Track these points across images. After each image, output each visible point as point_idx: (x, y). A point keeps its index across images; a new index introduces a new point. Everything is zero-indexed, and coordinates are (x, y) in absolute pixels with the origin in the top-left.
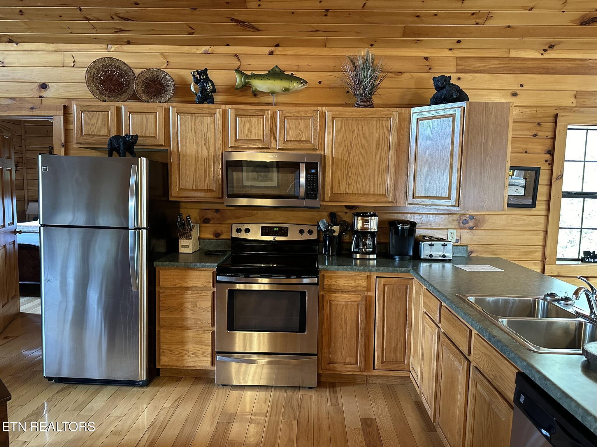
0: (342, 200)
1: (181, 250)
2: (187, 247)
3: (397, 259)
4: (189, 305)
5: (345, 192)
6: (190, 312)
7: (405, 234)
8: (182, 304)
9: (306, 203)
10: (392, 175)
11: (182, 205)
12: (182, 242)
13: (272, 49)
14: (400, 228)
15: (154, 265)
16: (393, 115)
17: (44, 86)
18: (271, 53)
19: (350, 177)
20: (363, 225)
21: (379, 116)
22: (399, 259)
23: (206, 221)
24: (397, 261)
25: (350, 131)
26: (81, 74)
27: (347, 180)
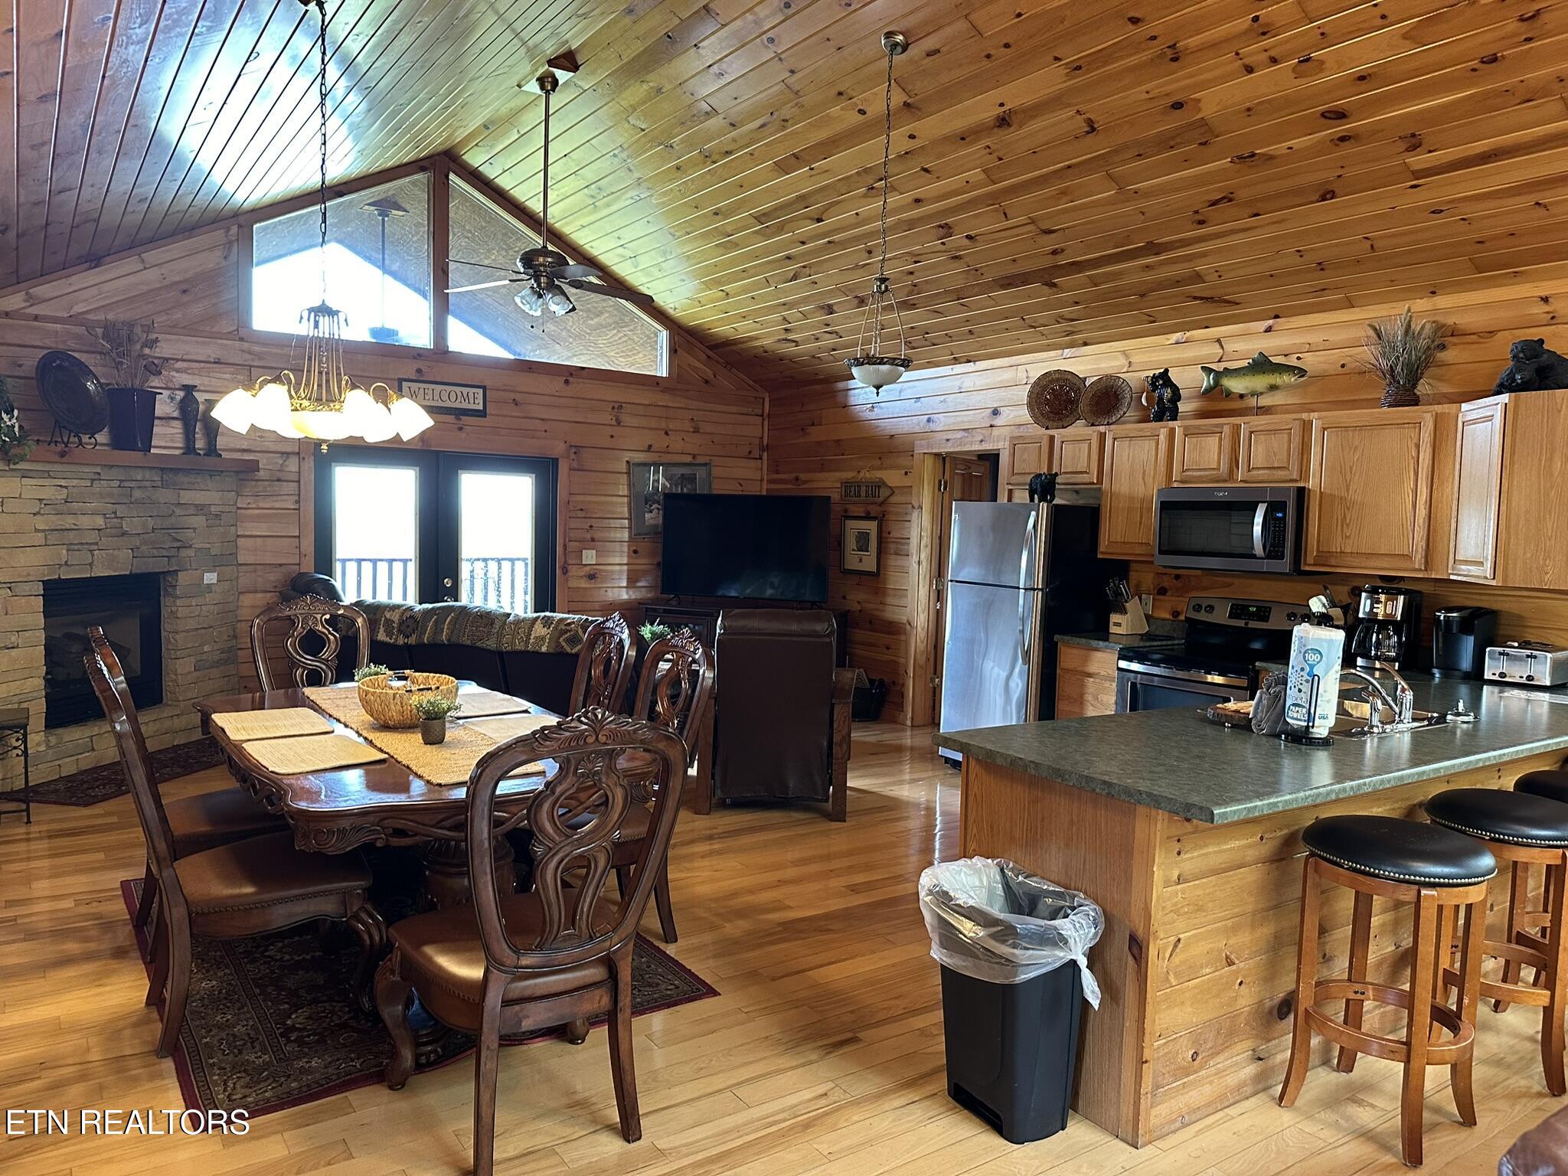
0: (1333, 564)
1: (1113, 629)
2: (1118, 625)
3: (1437, 675)
4: (1089, 697)
5: (1339, 550)
6: (1091, 708)
7: (1452, 630)
8: (1082, 695)
9: (1267, 565)
10: (1421, 521)
11: (1133, 566)
12: (1114, 618)
13: (1271, 322)
14: (1442, 618)
15: (1055, 639)
16: (1423, 418)
17: (996, 412)
18: (1269, 330)
19: (1348, 525)
20: (1372, 607)
21: (1400, 422)
22: (1440, 673)
23: (1162, 591)
24: (1437, 680)
25: (1351, 448)
26: (1023, 393)
27: (1342, 530)
